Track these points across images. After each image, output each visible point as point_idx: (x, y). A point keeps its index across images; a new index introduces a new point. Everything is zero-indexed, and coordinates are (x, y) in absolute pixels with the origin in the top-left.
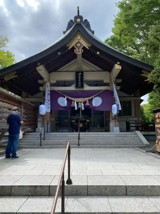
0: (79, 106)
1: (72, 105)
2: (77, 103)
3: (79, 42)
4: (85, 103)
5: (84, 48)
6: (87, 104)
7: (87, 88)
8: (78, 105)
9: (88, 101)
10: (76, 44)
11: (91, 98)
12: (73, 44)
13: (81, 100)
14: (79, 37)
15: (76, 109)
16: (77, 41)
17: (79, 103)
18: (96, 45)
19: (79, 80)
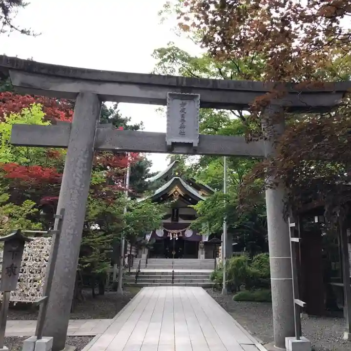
0: (174, 237)
1: (168, 236)
2: (172, 234)
3: (176, 191)
4: (179, 234)
5: (180, 195)
6: (181, 235)
7: (181, 221)
8: (172, 236)
9: (181, 233)
10: (174, 193)
11: (184, 230)
12: (172, 192)
13: (175, 231)
14: (177, 187)
15: (171, 239)
16: (175, 190)
17: (174, 235)
18: (189, 194)
19: (175, 215)
